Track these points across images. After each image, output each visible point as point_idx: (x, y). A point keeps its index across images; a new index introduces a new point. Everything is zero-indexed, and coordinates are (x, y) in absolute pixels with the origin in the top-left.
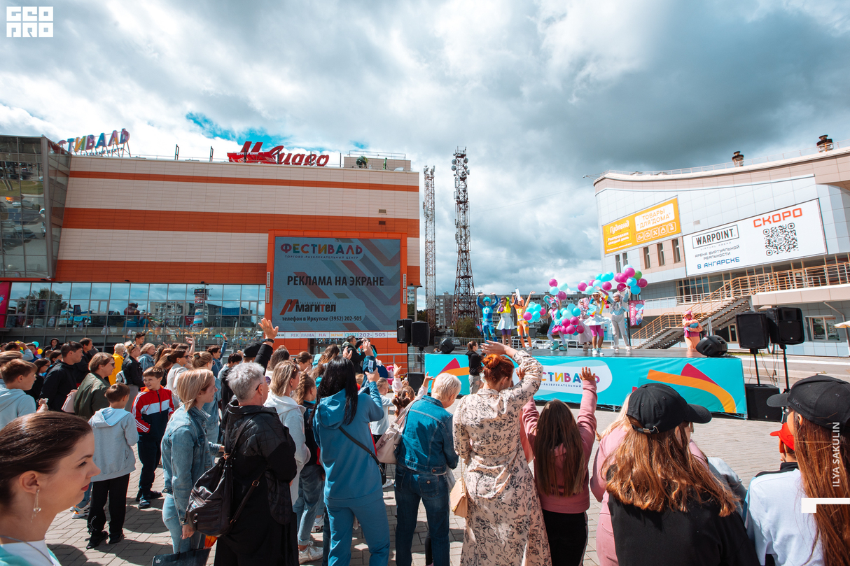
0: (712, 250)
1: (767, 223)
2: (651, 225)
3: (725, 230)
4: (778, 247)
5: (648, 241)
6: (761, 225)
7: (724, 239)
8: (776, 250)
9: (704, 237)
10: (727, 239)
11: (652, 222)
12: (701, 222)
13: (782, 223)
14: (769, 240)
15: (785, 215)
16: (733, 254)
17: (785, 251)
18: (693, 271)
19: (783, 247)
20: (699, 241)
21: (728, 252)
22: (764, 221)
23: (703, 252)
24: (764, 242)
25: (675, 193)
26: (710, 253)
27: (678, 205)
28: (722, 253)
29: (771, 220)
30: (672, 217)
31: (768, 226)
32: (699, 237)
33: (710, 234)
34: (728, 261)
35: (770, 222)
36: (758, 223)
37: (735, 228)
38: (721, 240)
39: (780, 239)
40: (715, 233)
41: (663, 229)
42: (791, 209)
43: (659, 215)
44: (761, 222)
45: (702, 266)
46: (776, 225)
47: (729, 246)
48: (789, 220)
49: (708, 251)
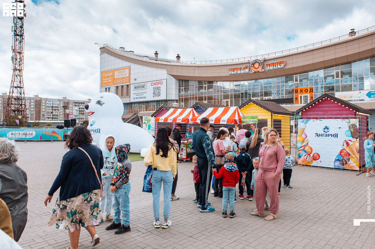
2: (120, 77)
3: (143, 85)
4: (156, 94)
5: (118, 84)
8: (155, 96)
9: (137, 86)
10: (143, 89)
11: (121, 75)
12: (137, 79)
13: (158, 86)
15: (159, 83)
16: (145, 95)
17: (157, 96)
18: (132, 100)
20: (135, 88)
22: (154, 84)
24: (153, 92)
25: (130, 65)
26: (138, 93)
27: (130, 70)
28: (142, 94)
30: (128, 75)
31: (155, 86)
34: (143, 98)
37: (146, 85)
39: (157, 92)
40: (140, 85)
41: (124, 80)
42: (160, 81)
43: (124, 73)
45: (135, 98)
46: (156, 86)
47: (144, 92)
48: (160, 85)
49: (137, 92)
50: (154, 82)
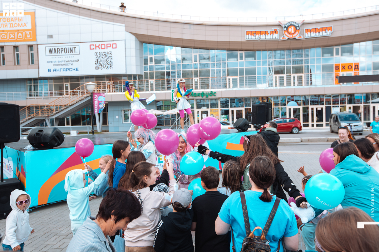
0: (60, 60)
1: (97, 48)
2: (8, 28)
3: (71, 47)
4: (102, 65)
5: (4, 42)
6: (94, 49)
7: (69, 53)
8: (101, 67)
9: (55, 49)
10: (71, 53)
11: (9, 26)
12: (54, 36)
13: (106, 50)
14: (98, 60)
15: (108, 45)
16: (75, 65)
17: (106, 68)
18: (44, 73)
19: (105, 66)
20: (51, 51)
21: (72, 63)
22: (96, 47)
23: (53, 60)
24: (94, 60)
25: (33, 8)
26: (58, 62)
27: (35, 18)
28: (67, 63)
29: (100, 47)
30: (29, 27)
31: (98, 50)
32: (51, 48)
33: (60, 48)
34: (71, 70)
35: (99, 49)
36: (92, 47)
37: (77, 47)
38: (67, 53)
39: (103, 60)
40: (64, 48)
41: (20, 34)
42: (111, 43)
43: (17, 22)
44: (94, 47)
45: (52, 70)
46: (103, 51)
47: (72, 59)
48: (110, 49)
49: (57, 60)
50: (97, 44)
